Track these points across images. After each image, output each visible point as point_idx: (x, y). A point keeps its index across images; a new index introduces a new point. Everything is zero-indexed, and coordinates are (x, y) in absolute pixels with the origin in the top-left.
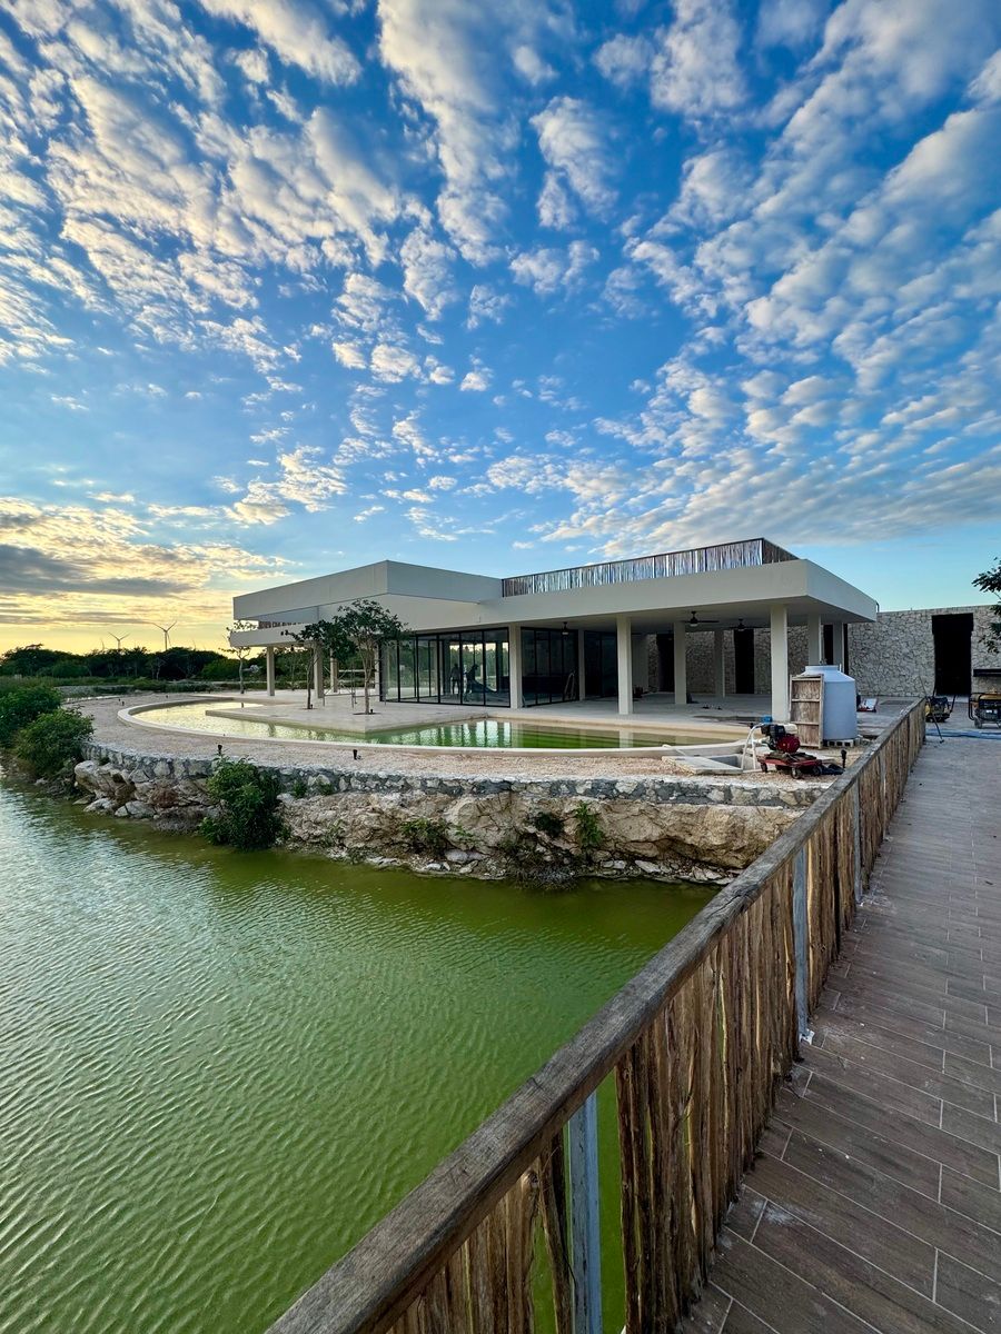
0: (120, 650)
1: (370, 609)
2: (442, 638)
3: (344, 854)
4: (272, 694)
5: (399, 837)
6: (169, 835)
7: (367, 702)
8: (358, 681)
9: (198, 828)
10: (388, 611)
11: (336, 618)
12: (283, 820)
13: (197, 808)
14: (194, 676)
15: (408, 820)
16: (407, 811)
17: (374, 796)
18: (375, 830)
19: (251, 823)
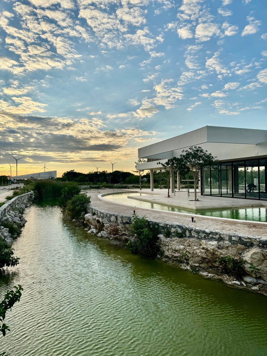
0: (98, 172)
1: (197, 151)
2: (235, 164)
3: (189, 268)
4: (153, 190)
5: (217, 264)
6: (116, 246)
7: (196, 195)
8: (190, 185)
9: (126, 245)
10: (206, 151)
11: (181, 155)
12: (160, 247)
13: (126, 237)
14: (122, 183)
15: (222, 256)
16: (221, 251)
17: (204, 241)
18: (204, 258)
19: (147, 246)
